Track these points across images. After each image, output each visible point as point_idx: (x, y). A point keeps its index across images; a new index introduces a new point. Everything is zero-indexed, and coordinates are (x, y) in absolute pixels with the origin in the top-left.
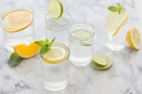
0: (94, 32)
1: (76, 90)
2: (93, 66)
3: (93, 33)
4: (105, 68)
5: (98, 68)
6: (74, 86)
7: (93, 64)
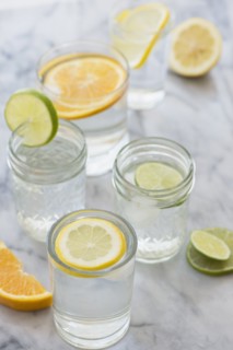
0: (191, 172)
1: (155, 337)
2: (192, 261)
3: (187, 172)
4: (227, 269)
5: (206, 269)
6: (150, 325)
7: (192, 257)
